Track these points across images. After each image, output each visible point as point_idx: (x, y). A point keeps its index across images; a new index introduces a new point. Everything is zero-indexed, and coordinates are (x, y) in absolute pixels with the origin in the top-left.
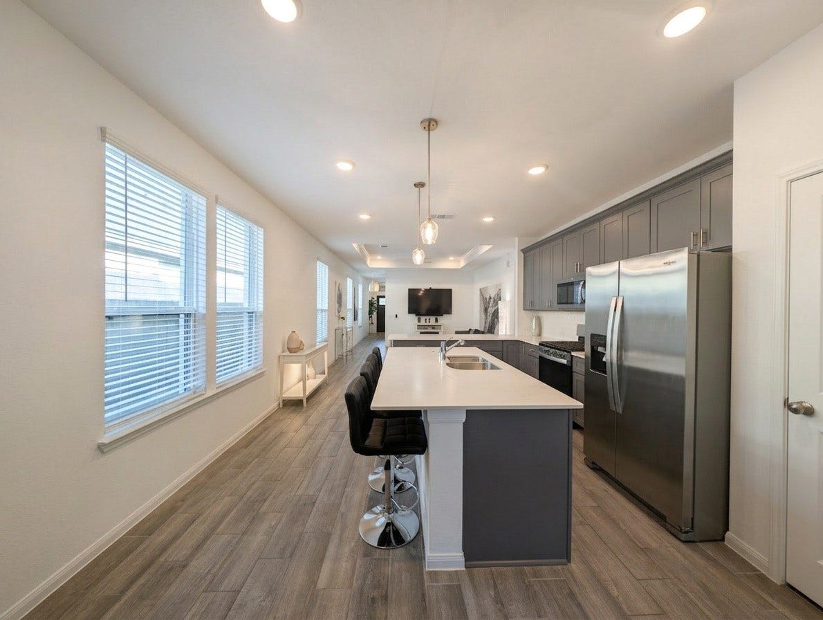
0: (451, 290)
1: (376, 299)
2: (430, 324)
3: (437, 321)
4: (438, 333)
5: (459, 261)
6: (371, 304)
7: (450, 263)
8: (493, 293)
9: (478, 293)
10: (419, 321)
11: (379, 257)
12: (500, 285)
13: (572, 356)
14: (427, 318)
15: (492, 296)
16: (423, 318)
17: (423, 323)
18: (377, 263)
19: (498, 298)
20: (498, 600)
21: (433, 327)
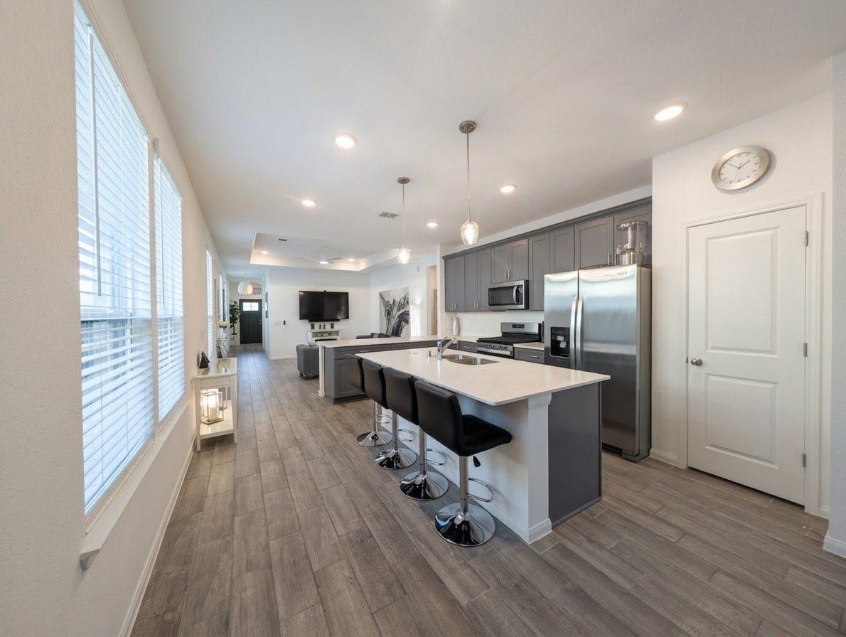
0: (348, 293)
1: (238, 304)
2: (325, 330)
3: (332, 327)
4: (336, 340)
5: (358, 263)
6: (233, 310)
7: (349, 265)
8: (398, 298)
9: (378, 297)
10: (313, 327)
11: (265, 252)
12: (407, 288)
13: (514, 348)
14: (322, 324)
15: (398, 300)
16: (317, 325)
17: (317, 329)
18: (262, 258)
19: (405, 302)
20: (591, 541)
21: (330, 333)
